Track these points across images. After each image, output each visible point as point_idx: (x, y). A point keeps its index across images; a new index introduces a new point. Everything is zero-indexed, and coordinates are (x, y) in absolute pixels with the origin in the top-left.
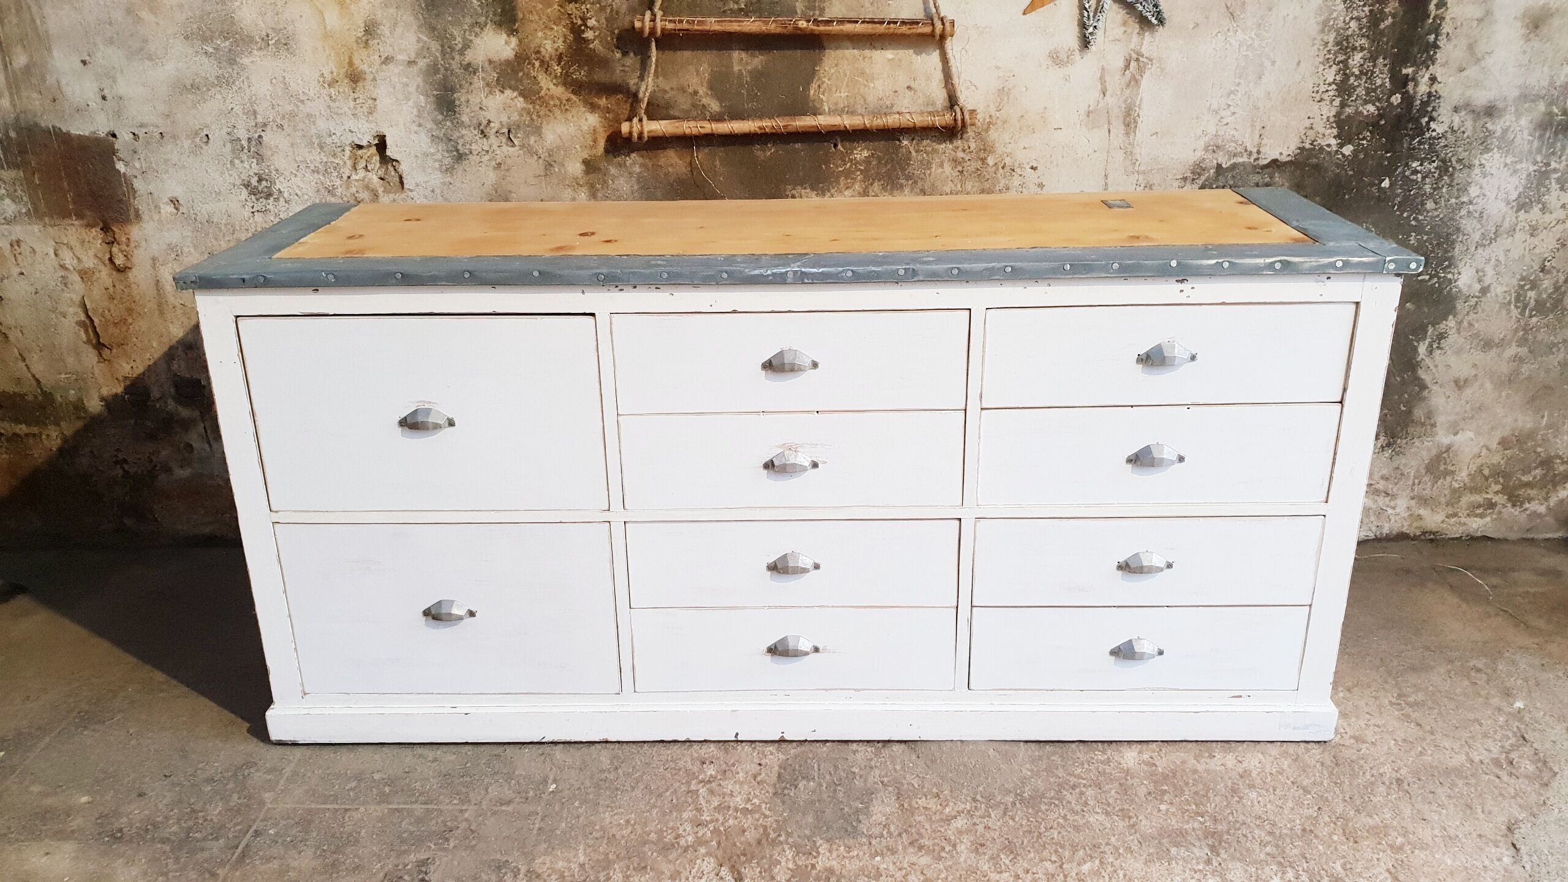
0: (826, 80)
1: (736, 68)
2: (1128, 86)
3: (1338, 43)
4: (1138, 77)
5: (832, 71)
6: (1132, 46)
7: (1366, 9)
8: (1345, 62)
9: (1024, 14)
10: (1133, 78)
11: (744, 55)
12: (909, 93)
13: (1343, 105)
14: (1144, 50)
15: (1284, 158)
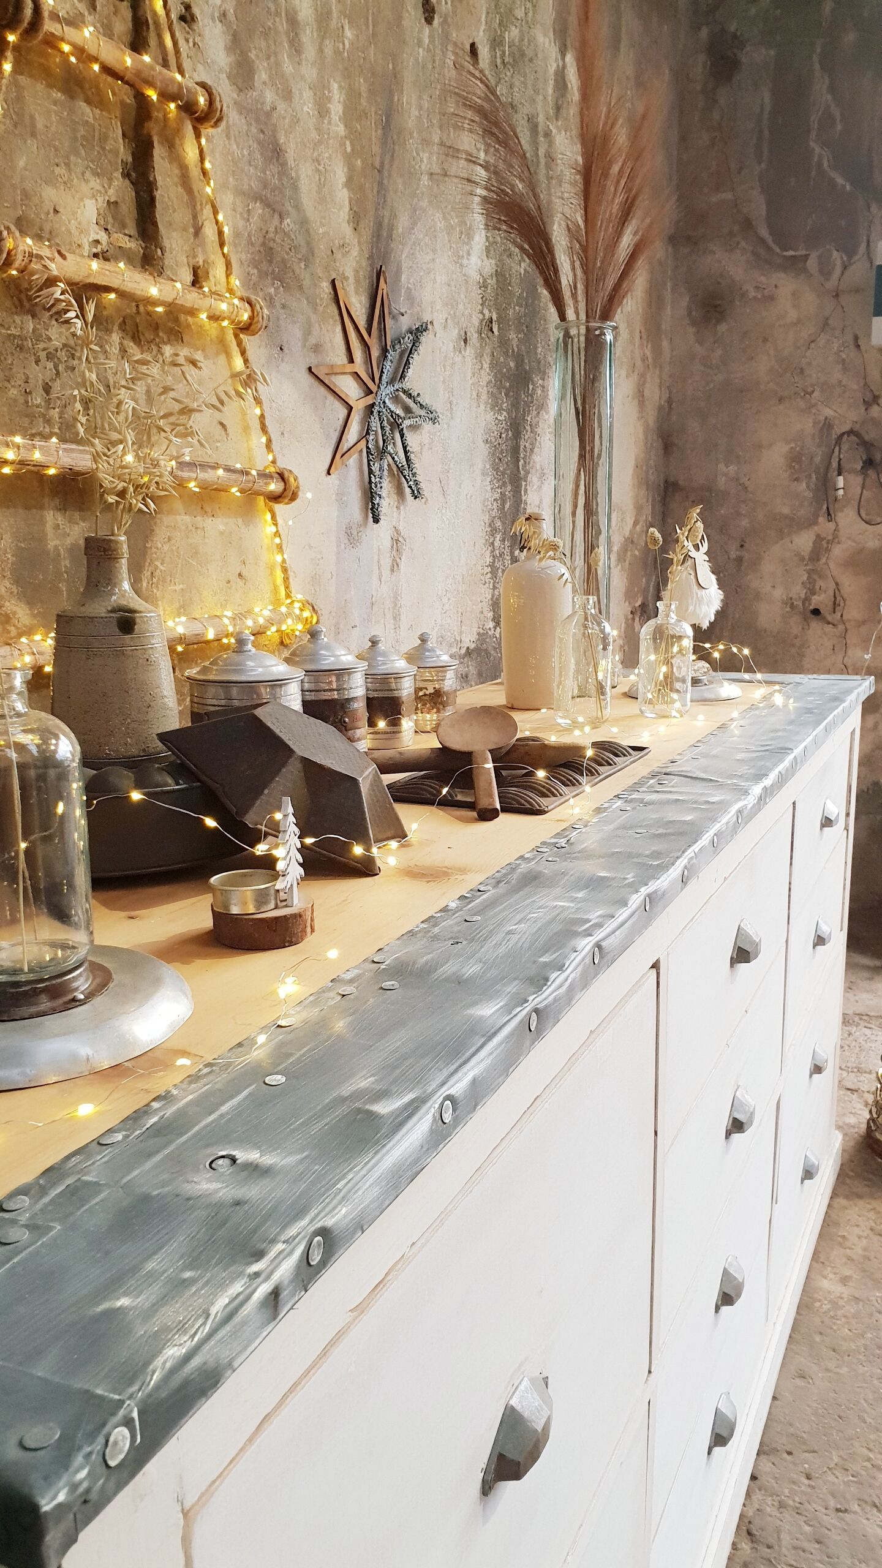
0: (158, 563)
1: (52, 543)
2: (392, 570)
3: (490, 525)
4: (398, 560)
5: (166, 548)
6: (394, 523)
7: (499, 491)
8: (493, 543)
9: (329, 473)
10: (394, 560)
11: (60, 519)
12: (241, 583)
13: (494, 588)
14: (401, 528)
15: (472, 646)
